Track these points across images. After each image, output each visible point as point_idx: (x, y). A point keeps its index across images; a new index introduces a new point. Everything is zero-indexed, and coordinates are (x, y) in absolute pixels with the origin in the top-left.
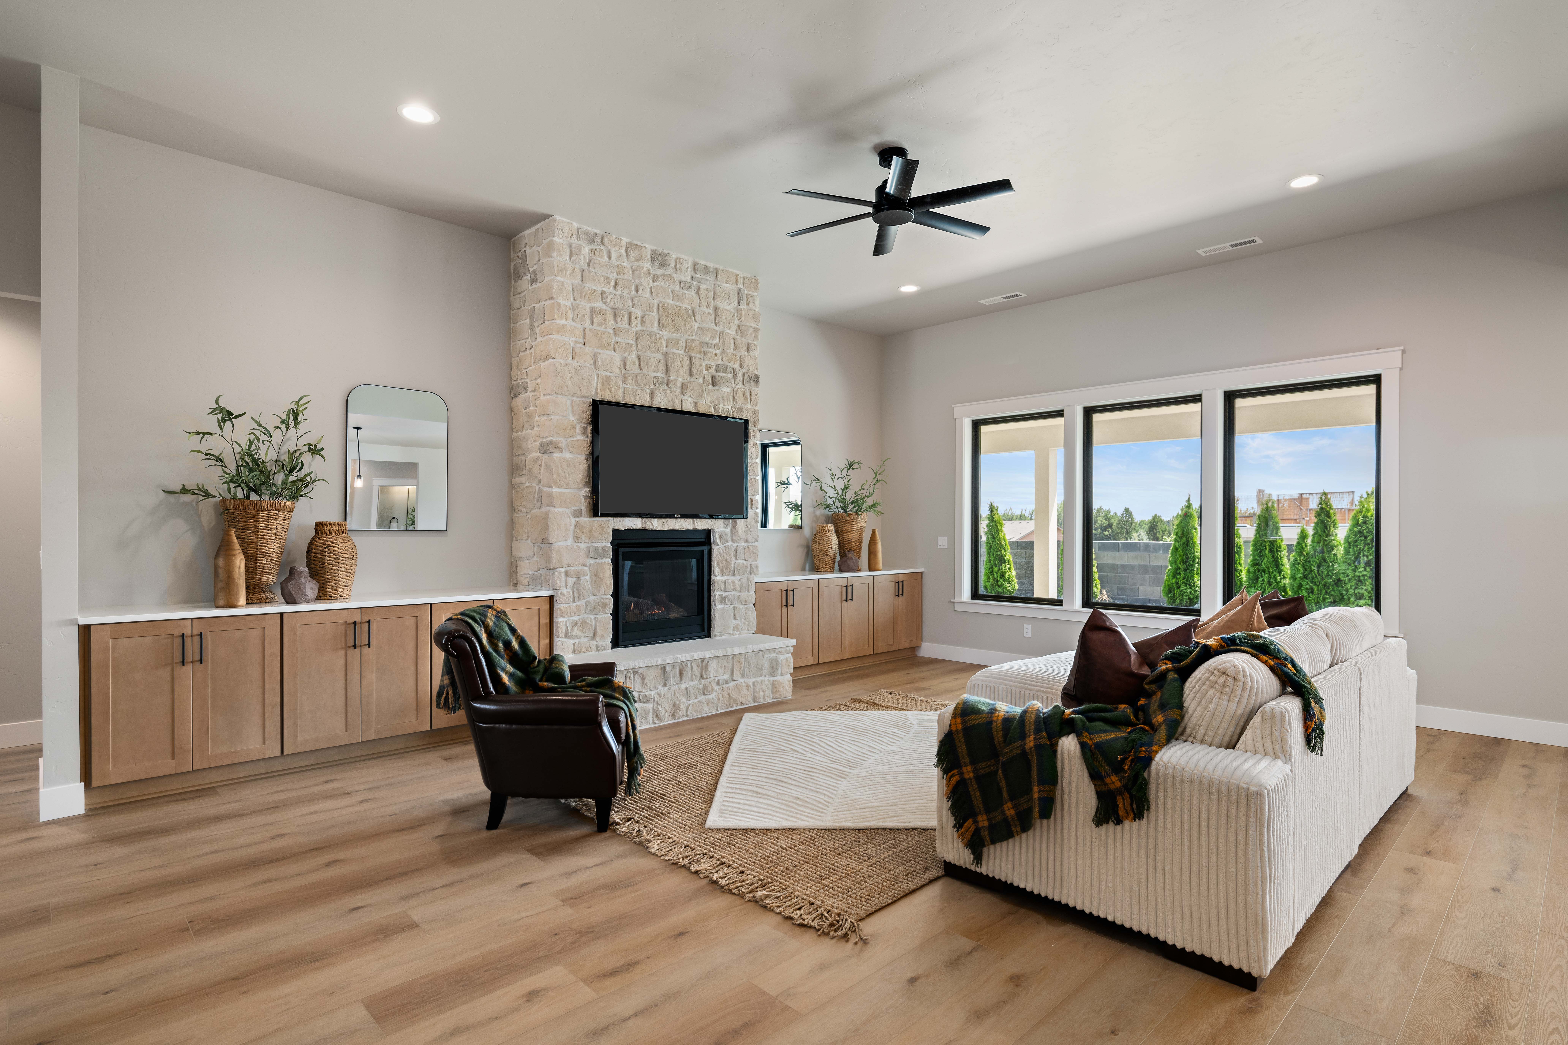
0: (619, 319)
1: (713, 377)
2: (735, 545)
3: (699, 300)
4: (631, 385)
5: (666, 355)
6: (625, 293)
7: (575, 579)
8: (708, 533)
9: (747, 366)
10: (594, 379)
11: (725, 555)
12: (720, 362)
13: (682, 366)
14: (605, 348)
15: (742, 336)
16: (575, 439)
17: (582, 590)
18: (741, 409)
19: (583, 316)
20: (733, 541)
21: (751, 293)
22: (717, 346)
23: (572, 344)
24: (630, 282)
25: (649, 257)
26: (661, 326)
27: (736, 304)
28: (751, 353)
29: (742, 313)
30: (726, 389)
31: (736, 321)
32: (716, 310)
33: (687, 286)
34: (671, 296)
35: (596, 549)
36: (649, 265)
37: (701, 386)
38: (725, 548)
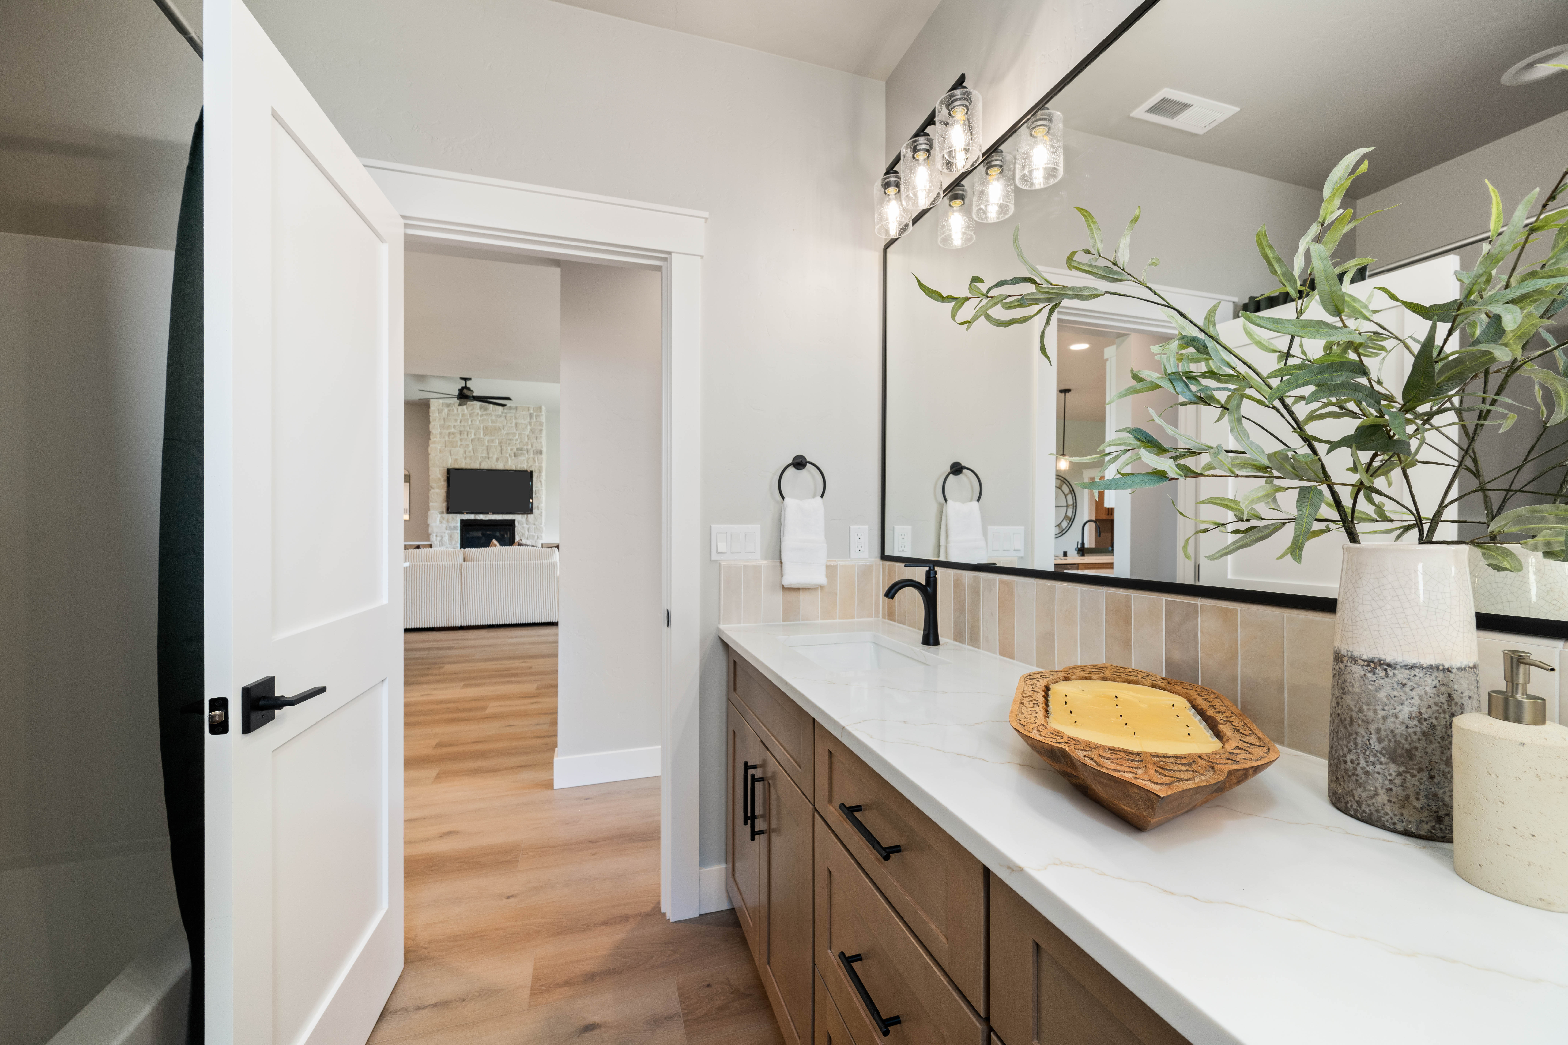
0: (462, 435)
1: (515, 454)
2: (528, 526)
3: (506, 421)
4: (468, 460)
5: (487, 447)
6: (466, 424)
7: (440, 538)
8: (514, 521)
9: (536, 447)
10: (449, 460)
11: (523, 531)
12: (518, 446)
13: (496, 451)
14: (454, 447)
15: (532, 434)
16: (440, 484)
17: (443, 543)
18: (531, 466)
19: (444, 436)
20: (527, 524)
22: (517, 440)
23: (439, 448)
24: (467, 420)
25: (478, 407)
26: (485, 435)
27: (528, 420)
28: (538, 440)
29: (533, 424)
30: (522, 458)
31: (529, 428)
32: (516, 424)
33: (500, 416)
34: (490, 422)
35: (450, 527)
36: (479, 411)
37: (507, 458)
38: (523, 527)
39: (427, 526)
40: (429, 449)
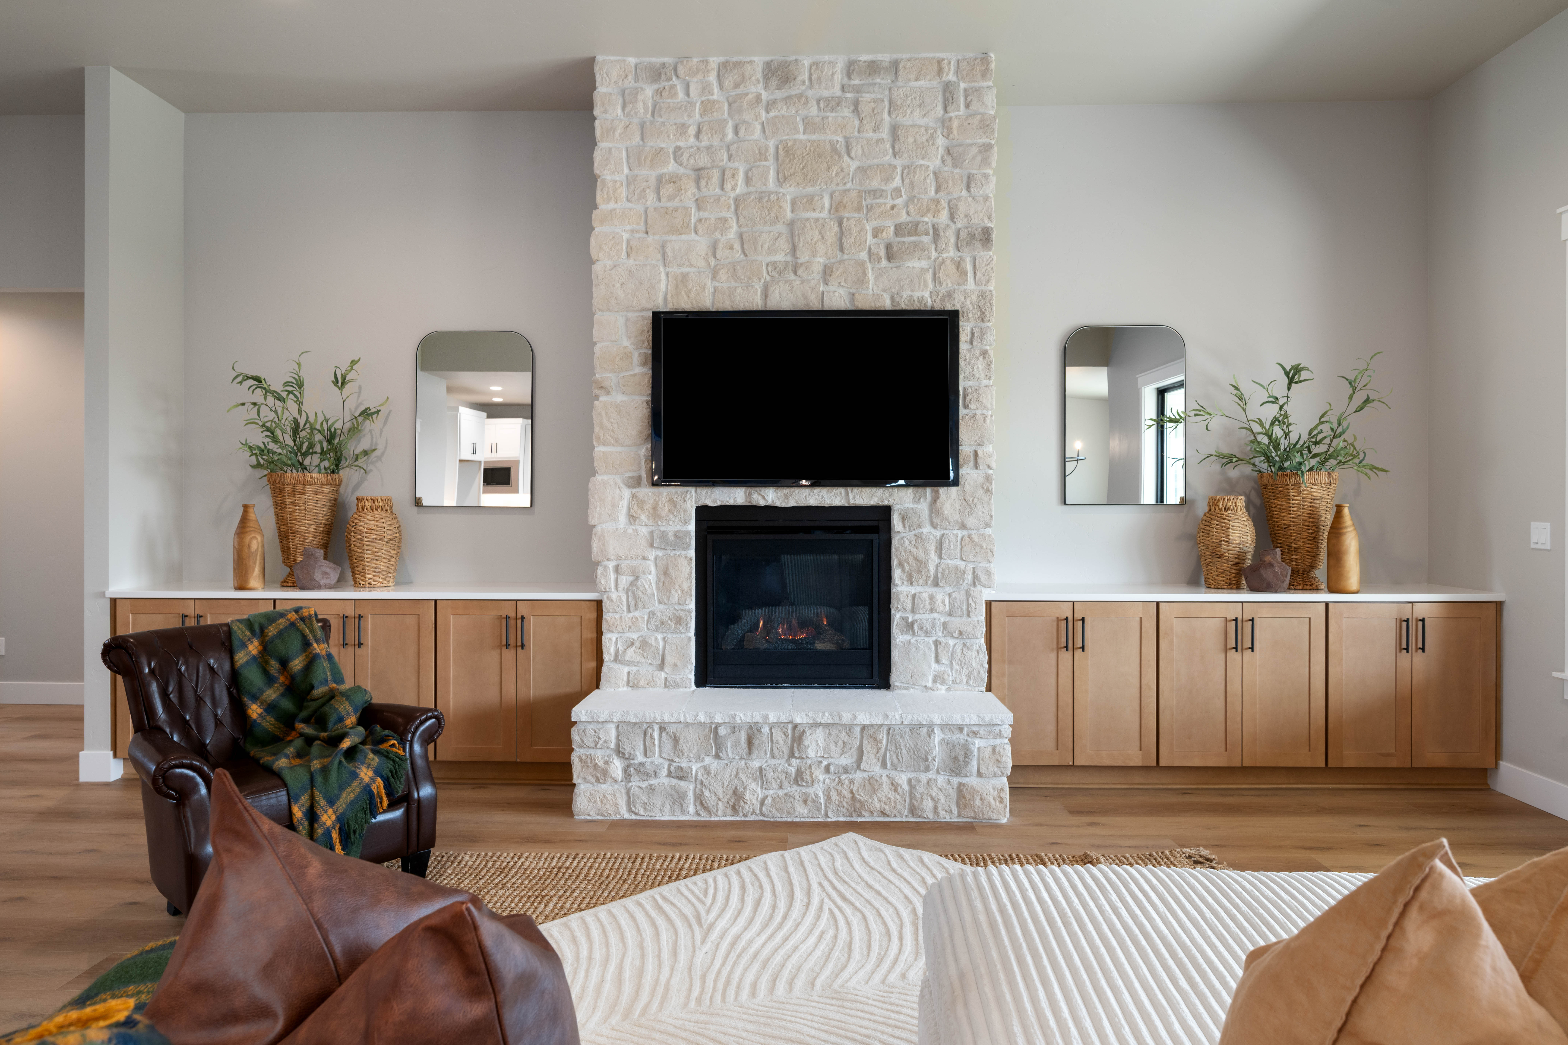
0: (703, 183)
1: (889, 247)
2: (938, 533)
3: (857, 122)
4: (726, 281)
5: (791, 224)
6: (716, 142)
7: (631, 578)
8: (884, 512)
9: (966, 216)
10: (660, 280)
11: (914, 550)
12: (903, 218)
13: (823, 237)
14: (677, 231)
15: (954, 166)
16: (631, 373)
17: (641, 595)
18: (950, 295)
19: (644, 191)
20: (934, 526)
21: (975, 84)
22: (897, 192)
23: (625, 236)
24: (722, 123)
25: (759, 75)
26: (781, 180)
27: (940, 110)
28: (974, 190)
29: (955, 124)
30: (916, 264)
31: (941, 141)
32: (895, 130)
33: (834, 104)
34: (801, 128)
35: (663, 535)
36: (760, 88)
37: (862, 264)
38: (919, 537)
39: (588, 530)
40: (593, 242)
